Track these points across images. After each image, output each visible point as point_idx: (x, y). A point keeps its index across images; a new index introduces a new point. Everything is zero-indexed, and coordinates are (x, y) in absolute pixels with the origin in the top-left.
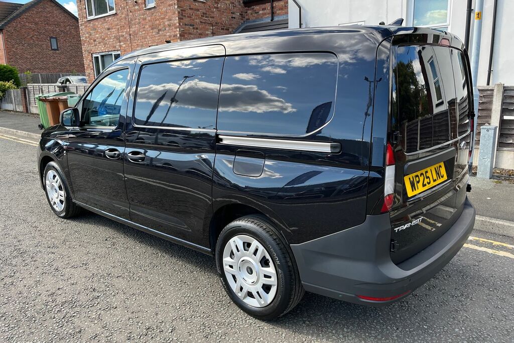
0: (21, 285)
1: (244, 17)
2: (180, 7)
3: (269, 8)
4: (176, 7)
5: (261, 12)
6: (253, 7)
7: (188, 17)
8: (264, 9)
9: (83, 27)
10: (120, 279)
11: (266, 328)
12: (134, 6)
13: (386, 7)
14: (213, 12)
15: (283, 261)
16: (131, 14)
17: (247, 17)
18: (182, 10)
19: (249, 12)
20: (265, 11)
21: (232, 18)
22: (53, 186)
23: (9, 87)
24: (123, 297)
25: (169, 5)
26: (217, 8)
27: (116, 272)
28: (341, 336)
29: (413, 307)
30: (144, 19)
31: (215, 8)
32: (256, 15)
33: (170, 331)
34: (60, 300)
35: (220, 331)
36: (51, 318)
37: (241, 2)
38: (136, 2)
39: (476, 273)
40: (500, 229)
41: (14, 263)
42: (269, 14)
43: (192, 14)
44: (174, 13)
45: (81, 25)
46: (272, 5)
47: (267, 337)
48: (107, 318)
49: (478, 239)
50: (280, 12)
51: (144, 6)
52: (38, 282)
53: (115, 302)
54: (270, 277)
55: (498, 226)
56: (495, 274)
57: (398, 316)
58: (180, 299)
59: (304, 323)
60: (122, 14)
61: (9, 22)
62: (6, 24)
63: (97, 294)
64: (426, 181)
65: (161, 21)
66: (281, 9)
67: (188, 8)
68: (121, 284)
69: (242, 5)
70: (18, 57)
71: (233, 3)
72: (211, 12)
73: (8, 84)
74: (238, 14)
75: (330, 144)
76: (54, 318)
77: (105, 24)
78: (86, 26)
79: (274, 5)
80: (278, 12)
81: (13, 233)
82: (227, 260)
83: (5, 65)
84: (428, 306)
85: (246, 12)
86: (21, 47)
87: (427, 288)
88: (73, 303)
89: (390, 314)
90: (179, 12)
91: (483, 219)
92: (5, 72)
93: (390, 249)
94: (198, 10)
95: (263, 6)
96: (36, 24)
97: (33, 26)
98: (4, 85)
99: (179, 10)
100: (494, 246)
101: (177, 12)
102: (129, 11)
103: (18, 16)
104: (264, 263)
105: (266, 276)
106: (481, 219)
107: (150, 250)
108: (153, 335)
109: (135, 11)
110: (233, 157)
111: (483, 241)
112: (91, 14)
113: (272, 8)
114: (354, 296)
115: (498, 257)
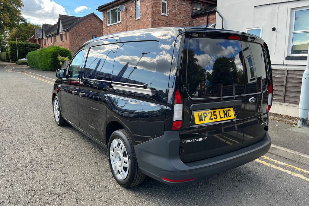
0: (21, 153)
1: (191, 25)
2: (153, 19)
3: (206, 19)
4: (151, 19)
5: (201, 22)
6: (196, 19)
7: (157, 24)
8: (203, 20)
9: (105, 30)
10: (67, 157)
11: (123, 191)
12: (130, 18)
13: (277, 18)
14: (172, 22)
15: (131, 154)
16: (128, 23)
17: (193, 25)
18: (154, 21)
19: (194, 22)
20: (204, 21)
21: (183, 25)
22: (56, 109)
23: (66, 60)
24: (63, 165)
25: (148, 18)
26: (175, 19)
27: (67, 153)
28: (161, 203)
29: (214, 195)
30: (134, 26)
31: (174, 19)
32: (198, 23)
33: (75, 185)
34: (34, 162)
35: (99, 189)
36: (25, 170)
37: (190, 16)
38: (131, 16)
39: (270, 184)
40: (304, 160)
41: (24, 143)
42: (205, 22)
43: (160, 23)
44: (150, 22)
45: (104, 29)
46: (208, 17)
47: (121, 196)
48: (50, 174)
49: (287, 164)
50: (212, 21)
51: (135, 18)
52: (30, 153)
53: (58, 167)
54: (126, 163)
55: (303, 158)
56: (283, 186)
57: (202, 198)
58: (90, 171)
59: (146, 193)
60: (124, 23)
61: (73, 26)
62: (71, 28)
63: (52, 162)
64: (213, 117)
65: (143, 26)
66: (213, 20)
67: (158, 19)
68: (66, 159)
69: (190, 17)
70: (75, 45)
71: (185, 17)
72: (171, 22)
73: (65, 58)
74: (188, 23)
75: (151, 90)
76: (27, 170)
77: (115, 28)
78: (106, 29)
79: (209, 18)
80: (211, 22)
81: (32, 130)
82: (112, 152)
83: (68, 49)
84: (224, 196)
85: (193, 22)
86: (77, 40)
87: (231, 187)
88: (38, 165)
89: (198, 196)
90: (152, 22)
91: (295, 153)
92: (65, 52)
93: (180, 152)
94: (164, 21)
95: (202, 18)
96: (86, 28)
97: (84, 29)
98: (63, 59)
99: (152, 20)
100: (295, 170)
101: (151, 22)
102: (127, 21)
103: (78, 23)
104: (125, 155)
105: (125, 162)
106: (293, 153)
107: (90, 145)
108: (66, 185)
109: (130, 21)
110: (116, 96)
111: (290, 167)
112: (109, 23)
113: (208, 19)
114: (159, 177)
115: (293, 177)
